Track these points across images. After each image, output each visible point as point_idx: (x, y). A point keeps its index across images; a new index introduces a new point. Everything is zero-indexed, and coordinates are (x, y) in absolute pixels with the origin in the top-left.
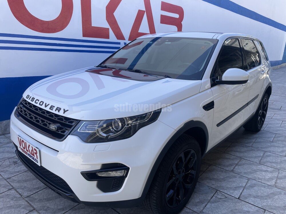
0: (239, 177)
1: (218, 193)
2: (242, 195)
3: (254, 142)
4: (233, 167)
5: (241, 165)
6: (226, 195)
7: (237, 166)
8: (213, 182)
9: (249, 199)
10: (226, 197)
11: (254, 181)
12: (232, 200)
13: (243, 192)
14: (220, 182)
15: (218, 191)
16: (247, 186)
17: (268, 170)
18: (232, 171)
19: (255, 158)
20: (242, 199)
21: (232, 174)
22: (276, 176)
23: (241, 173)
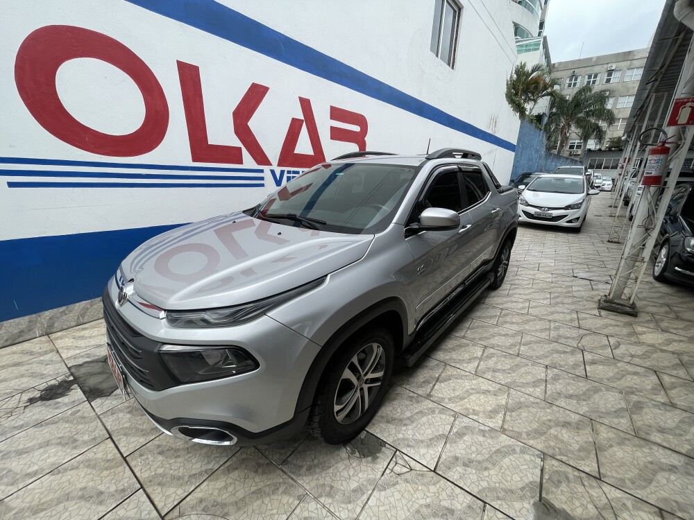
0: (440, 413)
1: (398, 459)
2: (441, 460)
3: (468, 328)
4: (431, 385)
5: (446, 381)
6: (413, 463)
7: (438, 383)
8: (392, 428)
9: (455, 469)
10: (411, 470)
11: (465, 420)
12: (422, 475)
13: (445, 450)
14: (404, 428)
15: (398, 452)
16: (451, 434)
17: (491, 388)
18: (429, 396)
19: (468, 363)
20: (440, 473)
21: (428, 404)
22: (504, 403)
23: (443, 399)
